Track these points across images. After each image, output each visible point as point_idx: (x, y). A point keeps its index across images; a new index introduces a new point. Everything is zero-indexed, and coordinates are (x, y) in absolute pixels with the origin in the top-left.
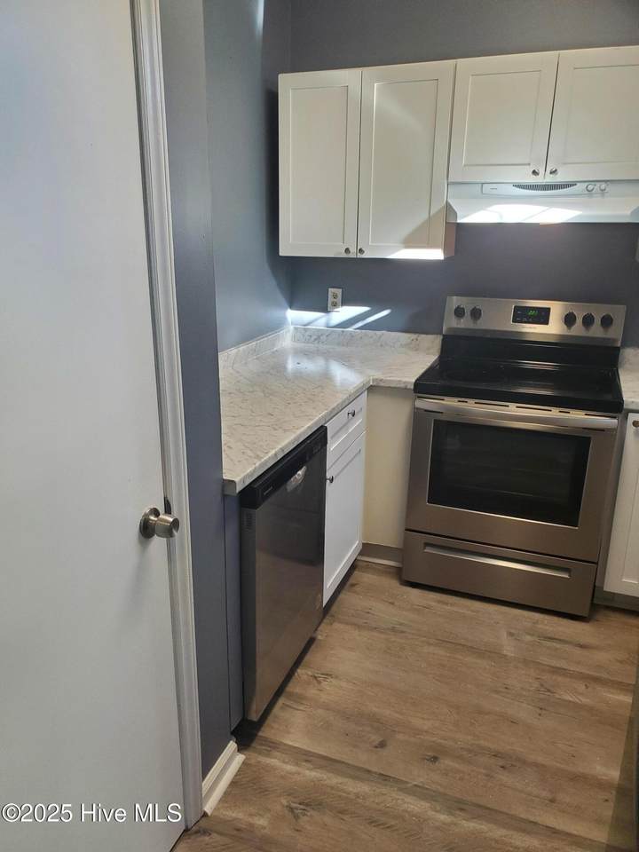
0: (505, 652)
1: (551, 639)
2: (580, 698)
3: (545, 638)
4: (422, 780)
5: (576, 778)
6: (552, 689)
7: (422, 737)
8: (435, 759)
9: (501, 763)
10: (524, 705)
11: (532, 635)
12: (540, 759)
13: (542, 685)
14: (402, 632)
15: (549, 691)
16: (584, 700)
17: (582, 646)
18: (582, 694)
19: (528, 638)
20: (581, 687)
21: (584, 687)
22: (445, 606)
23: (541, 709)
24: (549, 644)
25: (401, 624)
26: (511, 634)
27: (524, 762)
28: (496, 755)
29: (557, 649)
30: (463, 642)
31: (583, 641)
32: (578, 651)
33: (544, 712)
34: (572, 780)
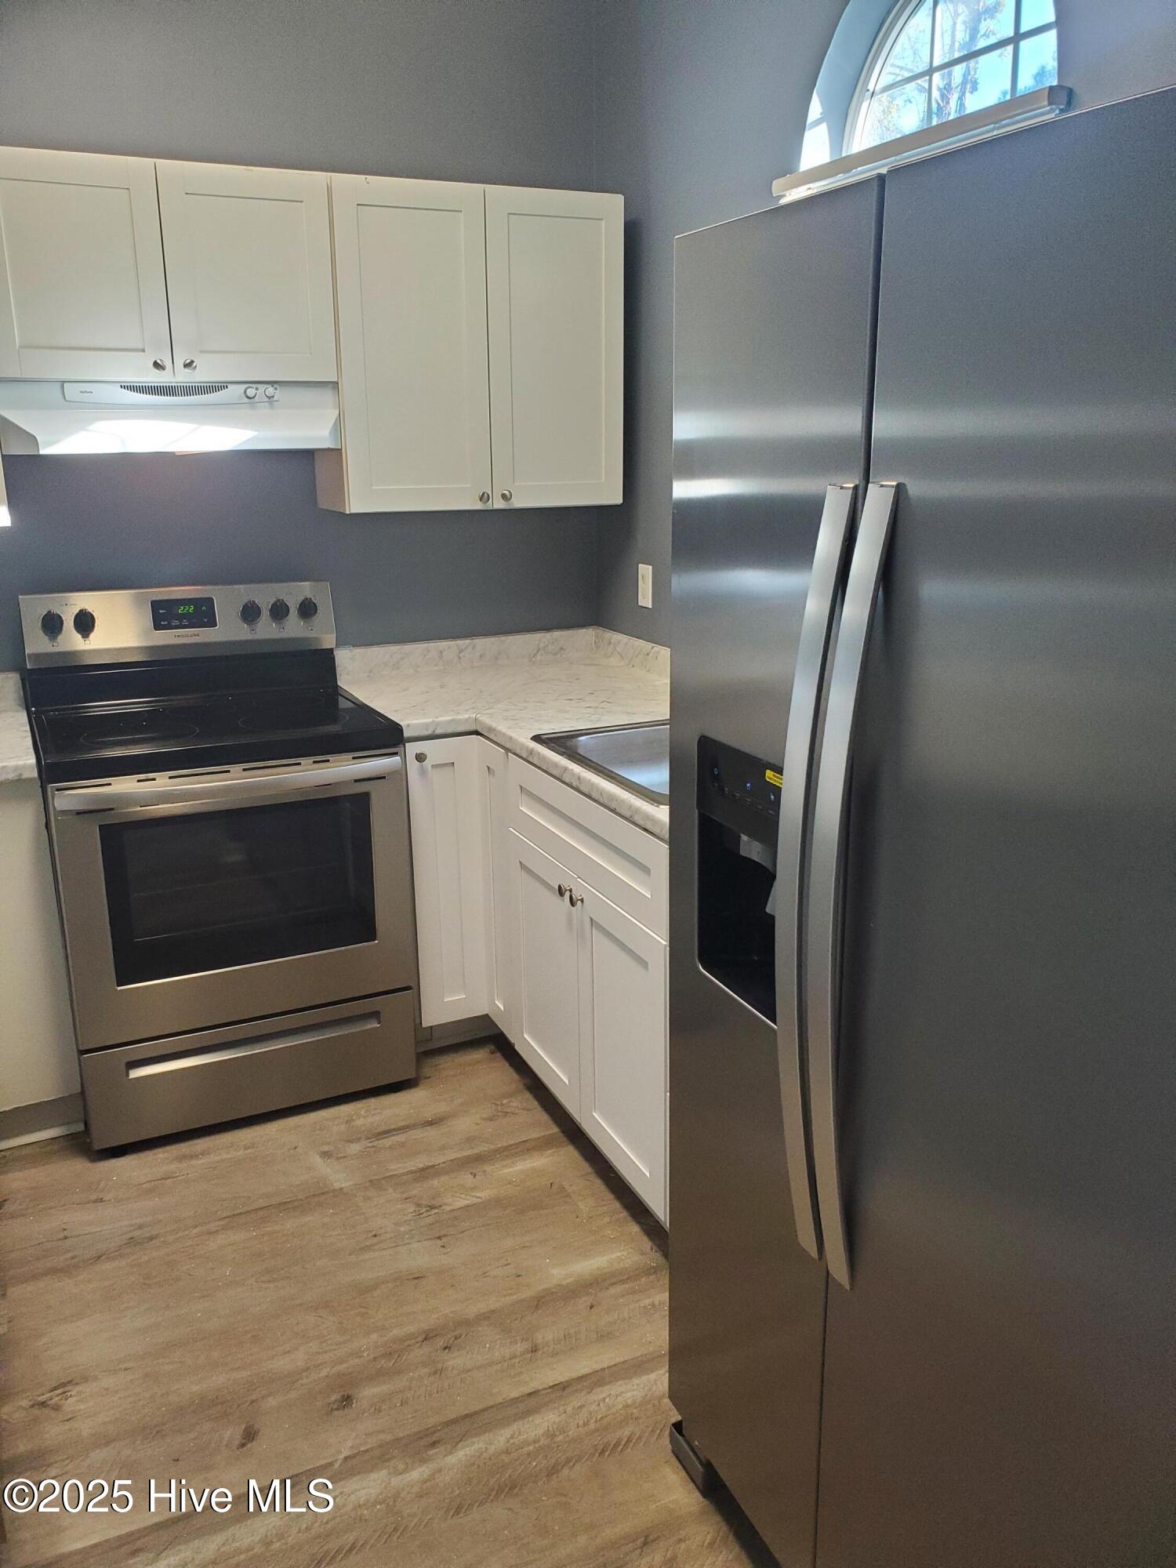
0: (337, 1185)
1: (387, 1133)
2: (478, 1195)
3: (379, 1134)
4: (349, 1444)
5: (540, 1302)
6: (434, 1202)
7: (305, 1381)
8: (347, 1400)
9: (440, 1342)
10: (415, 1245)
11: (359, 1140)
12: (482, 1307)
13: (419, 1205)
14: (151, 1238)
15: (432, 1208)
16: (484, 1195)
17: (431, 1123)
18: (473, 1189)
19: (355, 1148)
20: (467, 1179)
21: (471, 1177)
22: (194, 1162)
23: (439, 1238)
24: (387, 1142)
25: (140, 1227)
26: (326, 1155)
27: (466, 1323)
28: (428, 1337)
29: (402, 1145)
30: (261, 1203)
31: (428, 1115)
32: (431, 1133)
33: (444, 1240)
34: (537, 1307)
